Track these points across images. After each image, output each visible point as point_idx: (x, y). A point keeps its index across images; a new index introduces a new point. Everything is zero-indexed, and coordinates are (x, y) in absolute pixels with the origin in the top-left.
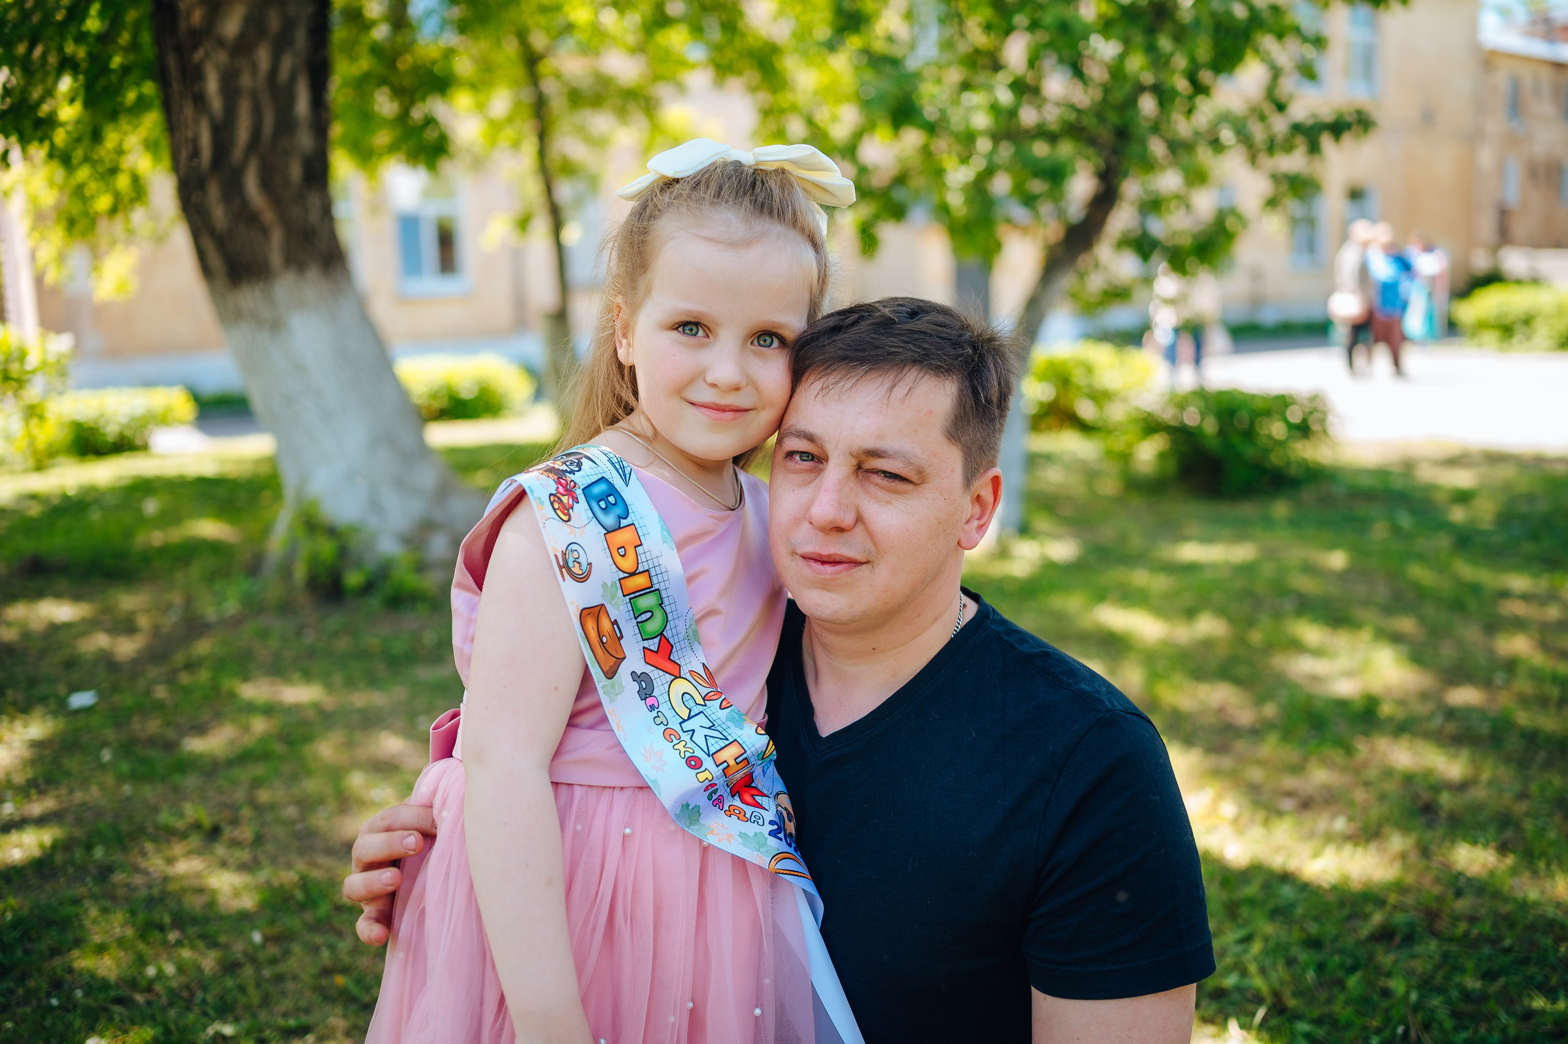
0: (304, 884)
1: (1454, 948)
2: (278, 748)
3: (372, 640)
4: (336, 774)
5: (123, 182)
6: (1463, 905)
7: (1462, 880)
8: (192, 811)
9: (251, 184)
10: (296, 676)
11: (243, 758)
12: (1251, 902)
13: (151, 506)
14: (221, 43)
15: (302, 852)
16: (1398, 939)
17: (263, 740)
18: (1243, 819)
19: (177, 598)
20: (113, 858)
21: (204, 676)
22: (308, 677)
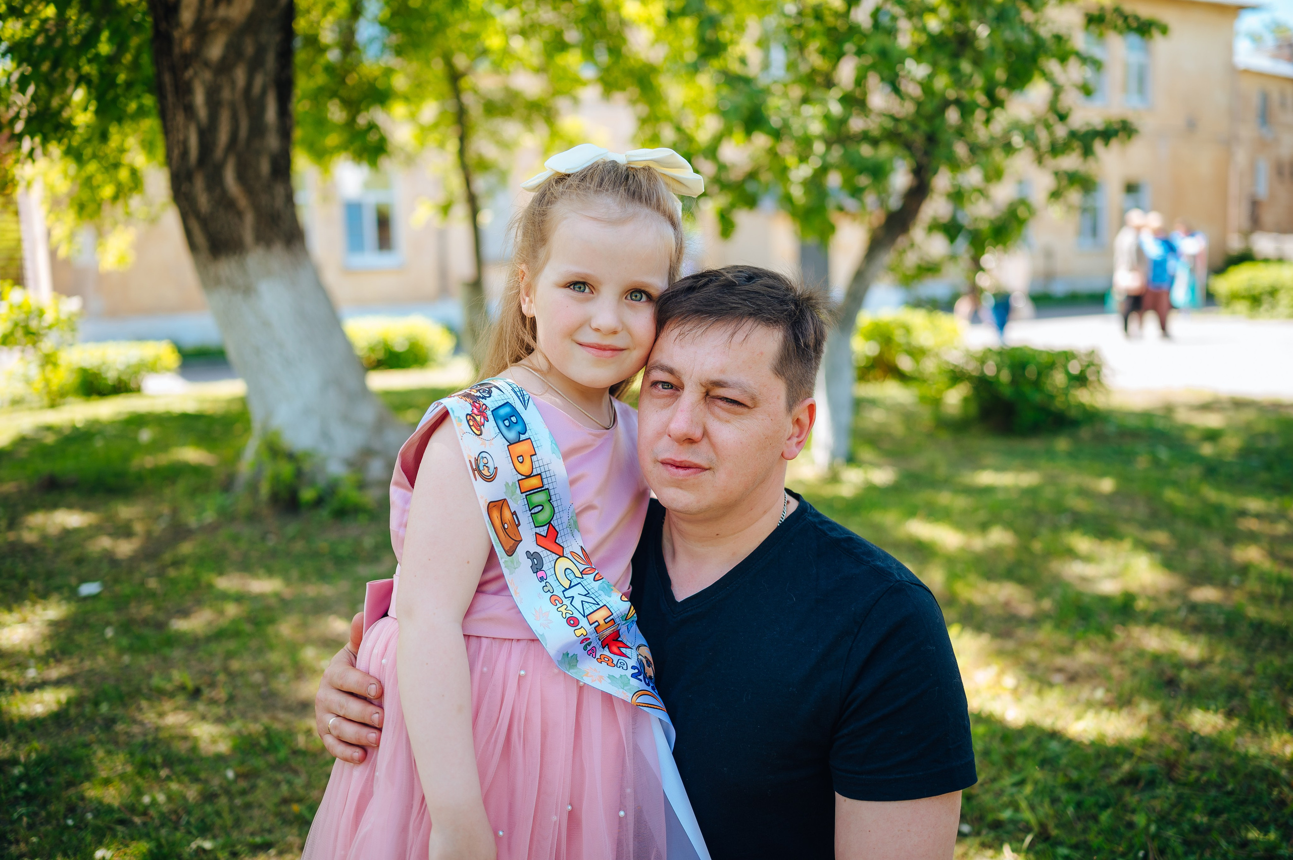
0: (268, 733)
1: (1186, 791)
2: (247, 628)
3: (322, 544)
4: (293, 649)
5: (123, 174)
6: (1196, 758)
7: (1196, 738)
8: (179, 676)
9: (230, 177)
10: (261, 572)
11: (219, 635)
12: (1025, 754)
13: (146, 435)
14: (206, 64)
15: (265, 709)
16: (1142, 784)
17: (234, 621)
18: (1021, 690)
19: (165, 509)
20: (116, 712)
21: (187, 571)
22: (270, 572)
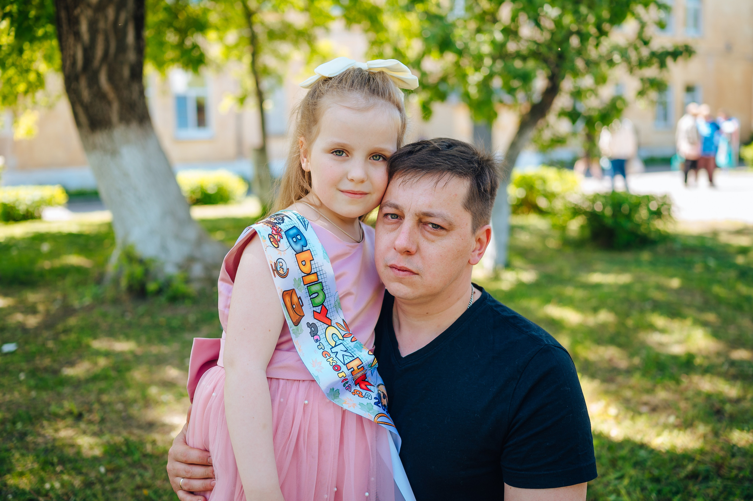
0: (127, 443)
1: (729, 483)
2: (112, 374)
3: (162, 319)
4: (143, 387)
5: (32, 77)
6: (735, 461)
7: (735, 448)
8: (69, 405)
9: (103, 78)
10: (121, 337)
11: (94, 379)
12: (624, 458)
13: (46, 247)
14: (89, 5)
15: (125, 427)
16: (700, 478)
17: (104, 369)
18: (621, 416)
19: (58, 295)
20: (27, 428)
21: (73, 337)
22: (128, 337)
